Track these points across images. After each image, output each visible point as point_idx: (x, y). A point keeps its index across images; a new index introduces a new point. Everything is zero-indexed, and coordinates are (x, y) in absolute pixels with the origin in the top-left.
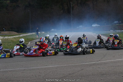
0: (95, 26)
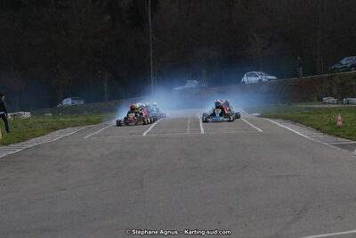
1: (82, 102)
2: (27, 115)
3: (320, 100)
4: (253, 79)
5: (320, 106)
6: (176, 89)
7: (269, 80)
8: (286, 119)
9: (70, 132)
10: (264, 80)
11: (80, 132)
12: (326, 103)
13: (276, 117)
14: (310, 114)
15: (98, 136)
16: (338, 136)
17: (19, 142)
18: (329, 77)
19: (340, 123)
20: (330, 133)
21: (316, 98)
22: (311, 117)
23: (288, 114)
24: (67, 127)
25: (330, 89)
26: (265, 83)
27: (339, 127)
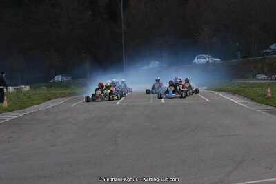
1: (70, 78)
2: (27, 88)
3: (254, 77)
4: (203, 61)
5: (254, 81)
6: (143, 68)
7: (215, 61)
8: (228, 91)
9: (60, 101)
10: (210, 61)
11: (68, 101)
12: (258, 79)
13: (220, 90)
14: (246, 87)
16: (268, 105)
17: (20, 109)
18: (261, 59)
19: (270, 95)
20: (262, 102)
21: (251, 75)
22: (247, 90)
23: (229, 88)
24: (59, 97)
25: (262, 68)
26: (211, 63)
27: (269, 98)
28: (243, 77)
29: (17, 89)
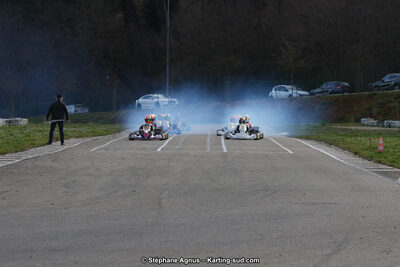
0: (283, 94)
1: (87, 111)
2: (24, 121)
3: (358, 121)
5: (358, 128)
7: (301, 95)
9: (74, 143)
10: (294, 95)
11: (86, 143)
12: (364, 125)
13: (307, 138)
14: (346, 136)
15: (106, 149)
16: (380, 162)
18: (370, 96)
19: (382, 148)
20: (370, 159)
21: (353, 119)
22: (348, 139)
24: (71, 137)
25: (370, 109)
26: (295, 98)
27: (380, 152)
28: (341, 120)
29: (10, 122)
